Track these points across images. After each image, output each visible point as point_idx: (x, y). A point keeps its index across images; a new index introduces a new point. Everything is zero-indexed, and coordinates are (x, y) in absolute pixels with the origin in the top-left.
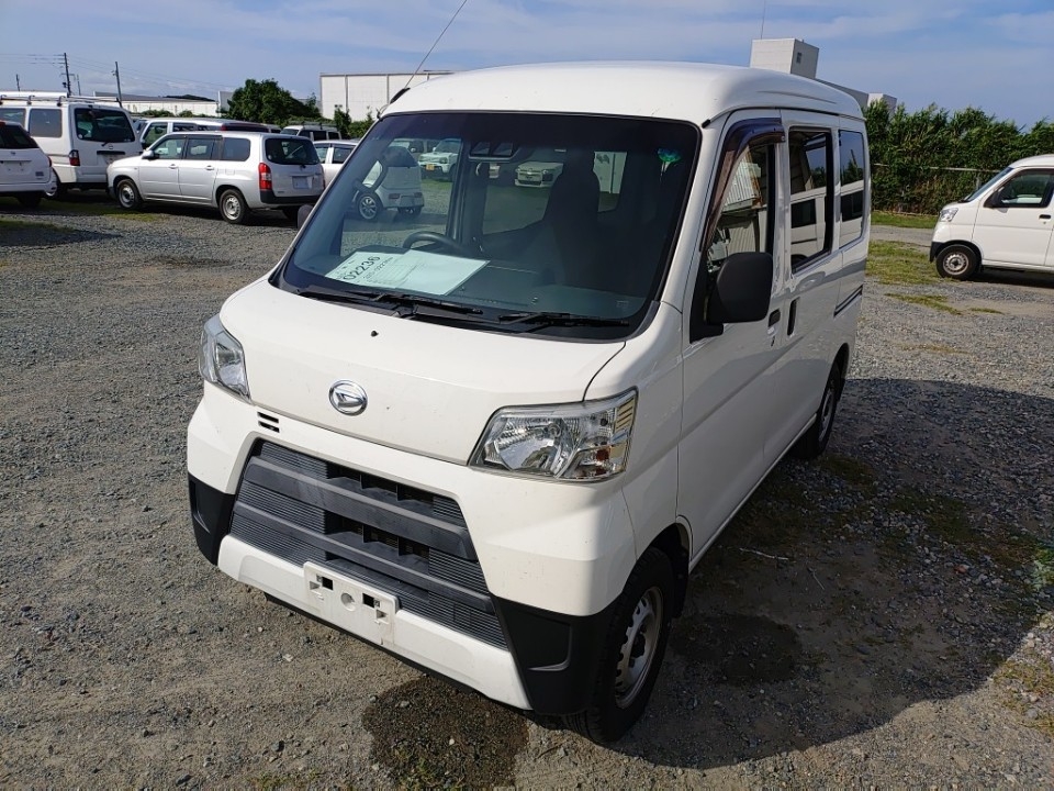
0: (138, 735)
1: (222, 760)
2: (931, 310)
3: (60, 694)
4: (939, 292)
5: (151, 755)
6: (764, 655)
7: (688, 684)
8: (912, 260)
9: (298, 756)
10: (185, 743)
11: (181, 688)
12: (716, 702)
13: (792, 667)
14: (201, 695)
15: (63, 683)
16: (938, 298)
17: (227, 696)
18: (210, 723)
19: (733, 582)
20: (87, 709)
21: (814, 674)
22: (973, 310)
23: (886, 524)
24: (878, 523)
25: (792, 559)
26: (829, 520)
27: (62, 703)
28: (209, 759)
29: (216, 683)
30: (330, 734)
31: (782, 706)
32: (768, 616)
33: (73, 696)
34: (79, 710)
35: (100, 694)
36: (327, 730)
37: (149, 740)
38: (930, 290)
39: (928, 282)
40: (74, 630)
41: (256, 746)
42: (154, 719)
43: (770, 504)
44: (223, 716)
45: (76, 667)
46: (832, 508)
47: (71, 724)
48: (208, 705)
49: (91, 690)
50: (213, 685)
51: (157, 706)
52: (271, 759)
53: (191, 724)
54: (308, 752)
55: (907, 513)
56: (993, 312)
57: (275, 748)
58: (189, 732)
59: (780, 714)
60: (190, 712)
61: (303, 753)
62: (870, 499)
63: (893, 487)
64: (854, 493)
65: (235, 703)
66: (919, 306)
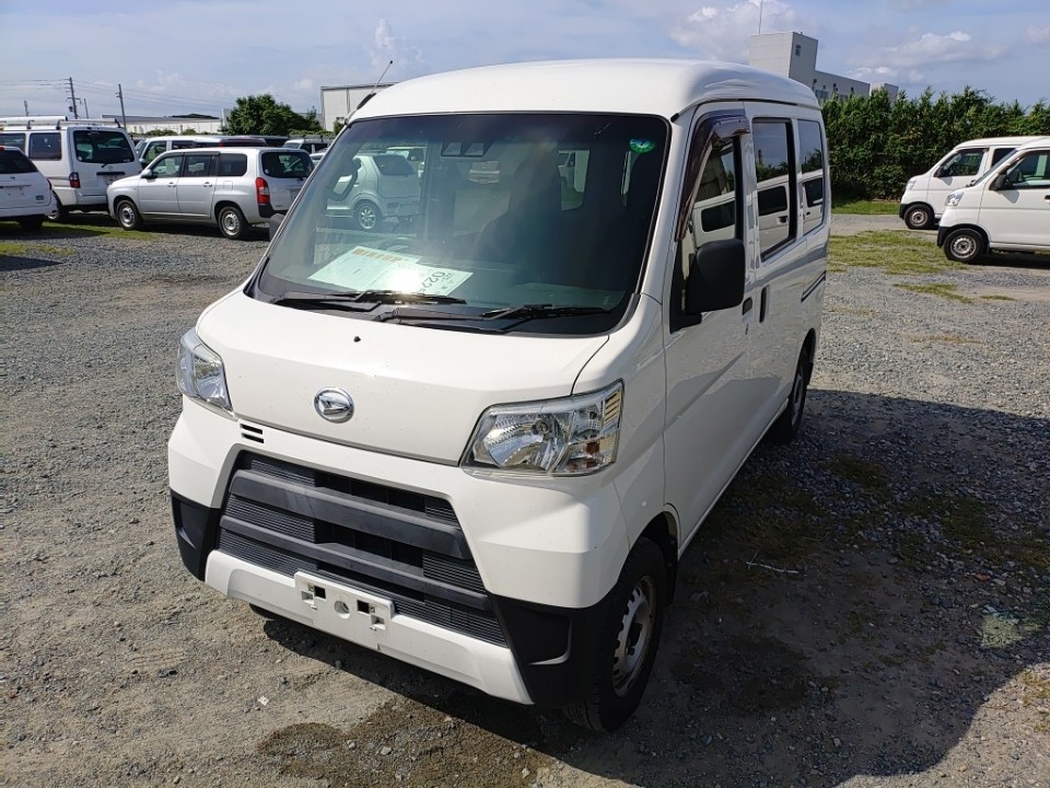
2: (941, 300)
3: (19, 750)
4: (949, 280)
8: (919, 248)
11: (145, 740)
14: (166, 747)
15: (22, 738)
16: (948, 287)
17: (196, 748)
18: (176, 780)
19: (740, 601)
20: (46, 767)
22: (984, 297)
25: (802, 572)
26: (841, 528)
27: (20, 760)
29: (185, 732)
33: (33, 753)
35: (61, 749)
38: (939, 279)
39: (936, 271)
40: (38, 678)
43: (778, 512)
44: (190, 770)
45: (37, 720)
46: (844, 514)
48: (174, 758)
49: (52, 745)
50: (181, 735)
53: (155, 781)
56: (1005, 298)
60: (154, 766)
62: (884, 502)
63: (908, 489)
64: (866, 497)
65: (204, 755)
66: (928, 295)
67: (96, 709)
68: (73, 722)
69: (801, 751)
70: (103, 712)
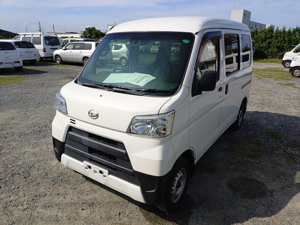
0: (80, 209)
1: (104, 217)
2: (291, 88)
3: (58, 197)
4: (293, 82)
5: (85, 215)
6: (256, 190)
7: (234, 198)
8: (283, 73)
9: (125, 217)
10: (93, 212)
11: (90, 197)
12: (243, 203)
13: (265, 194)
14: (96, 199)
15: (58, 195)
16: (293, 84)
17: (103, 199)
18: (99, 207)
19: (244, 168)
20: (66, 202)
21: (272, 196)
23: (287, 151)
24: (285, 151)
25: (260, 161)
26: (270, 150)
27: (59, 200)
28: (100, 217)
29: (99, 195)
30: (133, 211)
31: (264, 205)
32: (255, 178)
33: (61, 198)
34: (63, 202)
35: (68, 198)
36: (132, 209)
37: (83, 211)
38: (290, 82)
39: (289, 79)
40: (59, 180)
41: (113, 214)
42: (84, 205)
43: (251, 145)
44: (103, 205)
45: (61, 190)
46: (270, 146)
47: (62, 206)
48: (98, 201)
49: (66, 197)
50: (98, 196)
51: (84, 201)
52: (117, 217)
53: (94, 207)
54: (128, 216)
55: (293, 148)
57: (118, 214)
58: (94, 209)
59: (263, 207)
60: (93, 203)
61: (126, 216)
62: (281, 144)
63: (288, 140)
64: (276, 142)
65: (105, 201)
66: (287, 86)
67: (76, 188)
68: (70, 191)
69: (265, 208)
70: (78, 189)
